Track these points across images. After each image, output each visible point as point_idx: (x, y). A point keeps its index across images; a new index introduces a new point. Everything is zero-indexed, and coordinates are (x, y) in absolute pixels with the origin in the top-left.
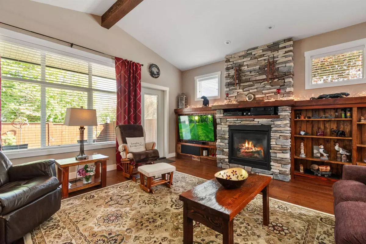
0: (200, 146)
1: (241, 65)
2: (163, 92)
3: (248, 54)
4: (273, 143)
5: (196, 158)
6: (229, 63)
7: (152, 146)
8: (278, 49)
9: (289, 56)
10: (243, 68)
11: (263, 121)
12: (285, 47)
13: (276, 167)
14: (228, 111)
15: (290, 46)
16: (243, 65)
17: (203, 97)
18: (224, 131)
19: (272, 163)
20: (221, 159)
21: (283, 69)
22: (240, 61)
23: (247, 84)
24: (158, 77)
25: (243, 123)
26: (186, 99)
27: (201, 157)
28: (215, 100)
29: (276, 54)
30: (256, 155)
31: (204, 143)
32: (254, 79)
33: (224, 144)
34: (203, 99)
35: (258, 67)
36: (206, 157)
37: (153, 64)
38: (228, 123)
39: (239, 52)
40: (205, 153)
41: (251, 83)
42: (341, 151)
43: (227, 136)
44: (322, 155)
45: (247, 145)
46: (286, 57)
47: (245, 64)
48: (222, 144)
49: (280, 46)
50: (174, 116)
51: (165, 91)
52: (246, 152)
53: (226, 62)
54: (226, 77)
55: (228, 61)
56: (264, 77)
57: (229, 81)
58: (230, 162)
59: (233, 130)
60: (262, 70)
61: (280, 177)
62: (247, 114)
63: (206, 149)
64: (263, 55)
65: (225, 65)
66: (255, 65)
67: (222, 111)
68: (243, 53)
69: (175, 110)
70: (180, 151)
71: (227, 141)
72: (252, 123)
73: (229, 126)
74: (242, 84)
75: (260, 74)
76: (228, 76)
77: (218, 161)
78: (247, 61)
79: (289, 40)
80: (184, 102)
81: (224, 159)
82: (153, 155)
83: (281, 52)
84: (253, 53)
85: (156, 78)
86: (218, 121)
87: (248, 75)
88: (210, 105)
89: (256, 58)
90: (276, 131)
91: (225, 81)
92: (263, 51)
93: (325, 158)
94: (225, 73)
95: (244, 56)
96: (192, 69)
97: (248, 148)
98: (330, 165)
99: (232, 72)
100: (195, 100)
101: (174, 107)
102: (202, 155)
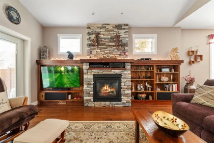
0: (66, 92)
1: (98, 33)
2: (24, 41)
3: (103, 27)
4: (123, 85)
5: (61, 103)
6: (90, 30)
7: (23, 102)
8: (121, 29)
9: (127, 34)
10: (100, 35)
11: (117, 71)
12: (125, 29)
13: (125, 99)
14: (93, 64)
15: (127, 29)
16: (100, 34)
17: (68, 52)
18: (90, 79)
19: (122, 97)
20: (87, 100)
21: (124, 41)
22: (98, 30)
23: (103, 46)
24: (18, 24)
25: (104, 73)
26: (49, 52)
27: (67, 100)
28: (78, 55)
29: (120, 31)
30: (111, 93)
31: (69, 89)
32: (107, 44)
33: (90, 89)
34: (68, 54)
35: (110, 37)
36: (72, 100)
37: (11, 7)
38: (93, 73)
39: (98, 24)
40: (70, 97)
41: (105, 46)
42: (149, 86)
43: (92, 83)
44: (141, 89)
45: (105, 88)
46: (125, 34)
47: (102, 33)
48: (88, 88)
49: (122, 27)
50: (36, 66)
51: (26, 40)
52: (105, 93)
53: (88, 28)
54: (88, 39)
55: (89, 28)
56: (114, 44)
57: (90, 42)
58: (94, 101)
59: (97, 78)
60: (112, 39)
61: (127, 105)
62: (106, 67)
63: (70, 93)
64: (113, 30)
65: (87, 31)
66: (108, 35)
67: (88, 64)
68: (100, 26)
69: (37, 61)
70: (43, 99)
71: (92, 86)
72: (111, 73)
73: (94, 75)
74: (99, 46)
75: (111, 42)
76: (89, 39)
77: (85, 102)
78: (102, 31)
79: (127, 25)
80: (47, 54)
81: (90, 100)
82: (29, 113)
83: (123, 31)
84: (107, 27)
85: (16, 24)
86: (85, 71)
87: (103, 41)
88: (74, 59)
89: (108, 31)
90: (124, 78)
91: (87, 42)
92: (113, 27)
93: (143, 90)
94: (87, 37)
95: (101, 28)
96: (53, 27)
97: (106, 90)
98: (146, 93)
99: (93, 37)
100: (59, 54)
101: (36, 58)
102: (68, 99)
